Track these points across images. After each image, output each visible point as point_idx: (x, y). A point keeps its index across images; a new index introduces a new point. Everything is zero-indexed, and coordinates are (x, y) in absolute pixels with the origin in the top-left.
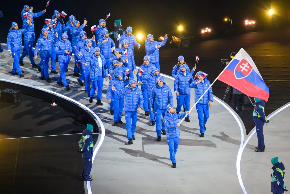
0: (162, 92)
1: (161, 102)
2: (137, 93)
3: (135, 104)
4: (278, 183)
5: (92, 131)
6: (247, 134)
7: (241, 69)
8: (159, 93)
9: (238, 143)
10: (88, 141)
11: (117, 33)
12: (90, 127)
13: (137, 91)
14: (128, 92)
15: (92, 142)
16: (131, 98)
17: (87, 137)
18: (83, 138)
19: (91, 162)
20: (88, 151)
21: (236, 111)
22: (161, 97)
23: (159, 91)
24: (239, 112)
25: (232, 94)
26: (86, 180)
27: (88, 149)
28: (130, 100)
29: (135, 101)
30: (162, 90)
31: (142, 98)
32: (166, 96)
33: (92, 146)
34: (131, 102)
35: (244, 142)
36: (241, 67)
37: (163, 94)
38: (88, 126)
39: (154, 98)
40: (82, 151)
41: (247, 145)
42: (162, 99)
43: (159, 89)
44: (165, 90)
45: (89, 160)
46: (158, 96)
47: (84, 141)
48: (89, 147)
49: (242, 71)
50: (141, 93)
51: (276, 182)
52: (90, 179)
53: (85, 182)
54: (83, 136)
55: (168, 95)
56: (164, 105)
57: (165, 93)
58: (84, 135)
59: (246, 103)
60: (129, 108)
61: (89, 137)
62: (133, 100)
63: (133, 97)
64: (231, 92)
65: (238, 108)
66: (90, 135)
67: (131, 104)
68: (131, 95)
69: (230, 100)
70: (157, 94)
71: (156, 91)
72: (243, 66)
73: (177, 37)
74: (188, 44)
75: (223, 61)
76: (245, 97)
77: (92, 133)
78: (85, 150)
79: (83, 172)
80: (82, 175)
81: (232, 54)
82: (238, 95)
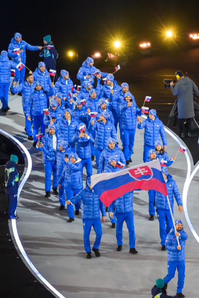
5: (17, 163)
6: (195, 164)
10: (13, 175)
11: (48, 51)
12: (14, 158)
15: (17, 175)
17: (11, 170)
18: (6, 170)
19: (16, 197)
21: (181, 138)
24: (185, 139)
25: (177, 118)
27: (13, 183)
33: (17, 179)
34: (91, 207)
35: (191, 173)
38: (12, 157)
40: (6, 186)
41: (195, 177)
45: (15, 195)
47: (8, 175)
48: (14, 181)
52: (15, 217)
53: (9, 221)
54: (6, 169)
58: (9, 168)
59: (193, 129)
60: (89, 215)
61: (13, 170)
63: (93, 201)
64: (176, 116)
65: (184, 135)
66: (15, 167)
67: (91, 210)
69: (175, 125)
73: (113, 54)
74: (126, 62)
75: (166, 81)
76: (192, 122)
77: (16, 165)
78: (10, 185)
79: (8, 209)
80: (6, 213)
81: (177, 73)
82: (184, 120)
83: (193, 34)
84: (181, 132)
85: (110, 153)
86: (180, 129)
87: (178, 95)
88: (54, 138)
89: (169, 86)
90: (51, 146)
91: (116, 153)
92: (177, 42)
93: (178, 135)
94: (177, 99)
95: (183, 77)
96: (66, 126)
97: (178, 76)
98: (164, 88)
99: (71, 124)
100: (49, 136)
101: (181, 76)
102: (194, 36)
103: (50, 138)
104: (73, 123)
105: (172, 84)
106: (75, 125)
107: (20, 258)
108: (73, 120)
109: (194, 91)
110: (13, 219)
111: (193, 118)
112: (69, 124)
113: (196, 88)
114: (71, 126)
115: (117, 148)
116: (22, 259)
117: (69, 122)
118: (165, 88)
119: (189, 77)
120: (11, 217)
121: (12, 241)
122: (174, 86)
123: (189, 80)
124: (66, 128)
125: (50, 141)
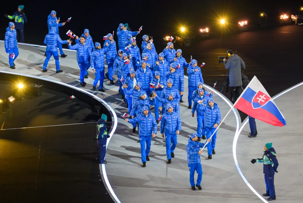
0: (171, 118)
1: (171, 128)
2: (150, 120)
3: (150, 129)
4: (273, 165)
5: (106, 120)
6: (242, 122)
7: (258, 100)
8: (169, 119)
9: (234, 130)
10: (102, 130)
12: (104, 117)
13: (150, 117)
14: (142, 119)
15: (106, 130)
16: (145, 124)
17: (101, 126)
18: (98, 126)
19: (105, 147)
20: (103, 138)
21: (232, 102)
22: (171, 123)
23: (169, 118)
26: (101, 163)
27: (103, 136)
28: (144, 127)
29: (149, 127)
30: (171, 116)
31: (155, 123)
32: (176, 122)
33: (106, 133)
35: (239, 129)
36: (258, 98)
37: (173, 119)
38: (102, 116)
39: (164, 124)
40: (97, 138)
41: (242, 131)
42: (172, 125)
43: (168, 116)
44: (174, 116)
45: (104, 145)
46: (168, 122)
47: (99, 130)
48: (103, 135)
49: (259, 102)
50: (154, 119)
51: (271, 165)
52: (105, 162)
54: (98, 125)
55: (177, 120)
56: (174, 130)
57: (175, 119)
58: (99, 124)
61: (103, 126)
62: (147, 126)
63: (147, 123)
65: (234, 99)
66: (104, 124)
67: (145, 129)
68: (145, 122)
69: (227, 92)
70: (167, 120)
71: (166, 118)
72: (260, 98)
73: (180, 37)
74: (190, 43)
75: (220, 58)
76: (240, 89)
77: (106, 122)
78: (100, 137)
79: (99, 156)
80: (98, 159)
81: (229, 52)
82: (234, 88)
83: (241, 22)
84: (232, 97)
85: (168, 91)
86: (231, 95)
87: (229, 68)
88: (135, 81)
89: (223, 61)
90: (132, 86)
91: (173, 90)
92: (229, 28)
93: (229, 99)
94: (229, 72)
95: (233, 55)
96: (143, 73)
97: (229, 54)
98: (218, 63)
99: (146, 72)
100: (131, 79)
101: (231, 54)
102: (241, 23)
103: (132, 80)
104: (148, 71)
105: (224, 60)
106: (149, 72)
107: (108, 194)
108: (147, 69)
109: (242, 66)
110: (103, 163)
111: (240, 86)
112: (145, 72)
113: (243, 63)
114: (146, 73)
115: (174, 87)
116: (110, 194)
117: (145, 70)
118: (220, 63)
119: (238, 55)
120: (101, 162)
121: (102, 180)
122: (226, 62)
123: (238, 57)
124: (142, 75)
125: (131, 82)
